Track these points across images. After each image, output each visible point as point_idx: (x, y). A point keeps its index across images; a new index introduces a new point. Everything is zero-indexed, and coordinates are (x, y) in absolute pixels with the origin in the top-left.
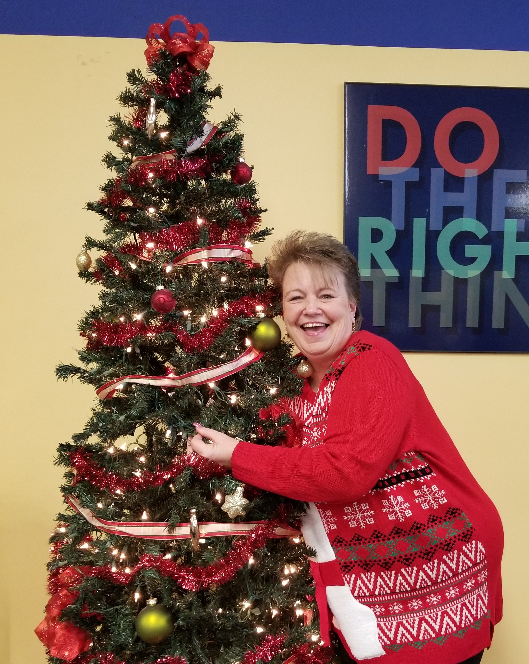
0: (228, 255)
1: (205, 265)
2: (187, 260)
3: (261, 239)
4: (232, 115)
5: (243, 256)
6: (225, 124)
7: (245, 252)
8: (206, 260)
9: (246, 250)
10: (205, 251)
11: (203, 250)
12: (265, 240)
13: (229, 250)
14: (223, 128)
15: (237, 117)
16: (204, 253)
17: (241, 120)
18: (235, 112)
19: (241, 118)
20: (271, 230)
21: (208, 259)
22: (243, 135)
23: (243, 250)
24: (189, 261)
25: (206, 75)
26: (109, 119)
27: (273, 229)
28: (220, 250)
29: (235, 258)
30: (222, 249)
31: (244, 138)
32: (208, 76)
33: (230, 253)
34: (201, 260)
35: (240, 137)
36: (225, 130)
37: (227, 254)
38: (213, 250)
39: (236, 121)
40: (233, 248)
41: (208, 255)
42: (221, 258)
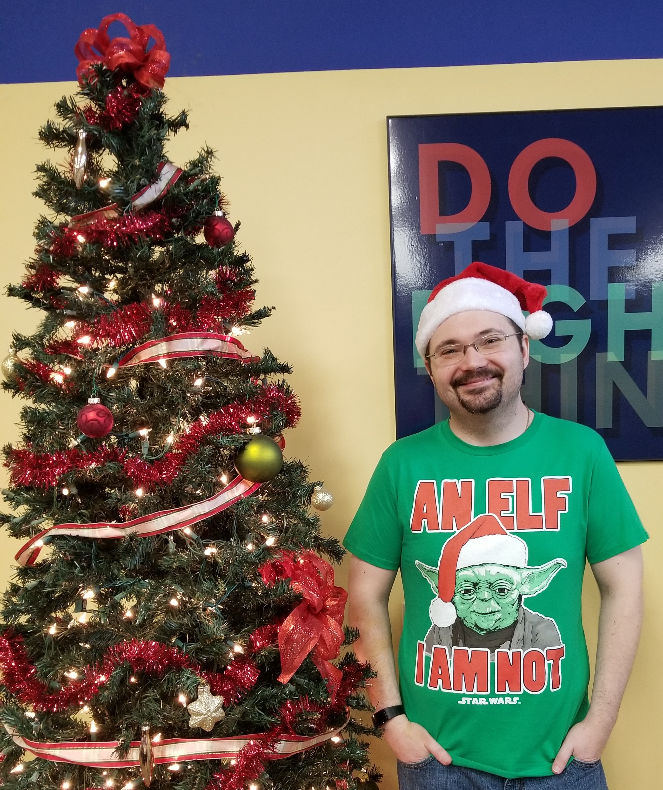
0: (198, 347)
1: (163, 363)
2: (139, 358)
3: (255, 323)
4: (203, 151)
5: (222, 347)
6: (194, 164)
7: (227, 341)
8: (164, 356)
9: (229, 339)
10: (163, 344)
11: (161, 341)
12: (260, 324)
13: (200, 340)
14: (191, 170)
15: (210, 153)
16: (162, 346)
17: (215, 157)
18: (207, 147)
19: (215, 154)
20: (270, 310)
21: (168, 355)
22: (219, 179)
23: (223, 339)
24: (143, 359)
25: (162, 96)
26: (36, 169)
27: (274, 308)
28: (185, 340)
29: (210, 351)
30: (189, 340)
31: (221, 182)
32: (163, 97)
33: (202, 343)
34: (158, 357)
35: (215, 181)
36: (193, 172)
37: (196, 345)
38: (174, 342)
39: (209, 160)
40: (206, 337)
41: (168, 349)
42: (188, 353)
